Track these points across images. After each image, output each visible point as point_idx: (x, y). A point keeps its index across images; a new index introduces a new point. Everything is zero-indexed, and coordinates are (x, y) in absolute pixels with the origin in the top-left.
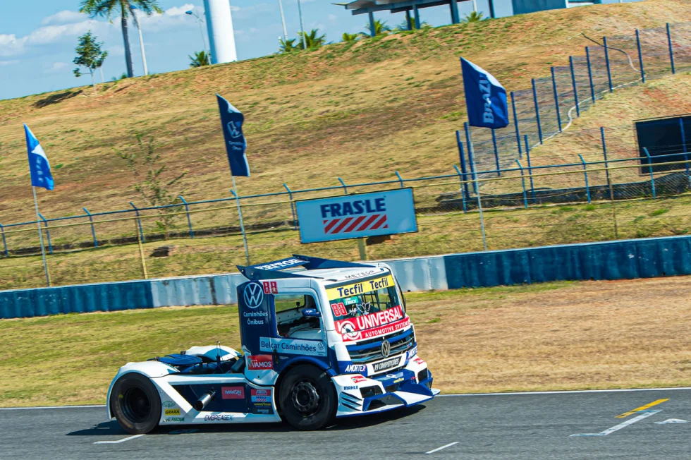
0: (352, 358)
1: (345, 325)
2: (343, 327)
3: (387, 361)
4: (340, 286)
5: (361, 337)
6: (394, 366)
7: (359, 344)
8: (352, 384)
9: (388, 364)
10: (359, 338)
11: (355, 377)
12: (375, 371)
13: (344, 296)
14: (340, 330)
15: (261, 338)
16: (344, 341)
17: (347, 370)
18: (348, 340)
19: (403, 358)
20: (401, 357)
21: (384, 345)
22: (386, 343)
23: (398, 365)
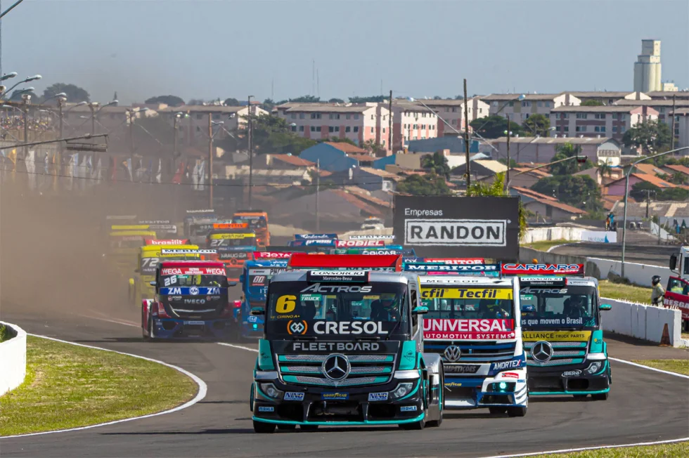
19: (485, 368)
20: (480, 366)
21: (449, 350)
22: (453, 348)
23: (475, 372)
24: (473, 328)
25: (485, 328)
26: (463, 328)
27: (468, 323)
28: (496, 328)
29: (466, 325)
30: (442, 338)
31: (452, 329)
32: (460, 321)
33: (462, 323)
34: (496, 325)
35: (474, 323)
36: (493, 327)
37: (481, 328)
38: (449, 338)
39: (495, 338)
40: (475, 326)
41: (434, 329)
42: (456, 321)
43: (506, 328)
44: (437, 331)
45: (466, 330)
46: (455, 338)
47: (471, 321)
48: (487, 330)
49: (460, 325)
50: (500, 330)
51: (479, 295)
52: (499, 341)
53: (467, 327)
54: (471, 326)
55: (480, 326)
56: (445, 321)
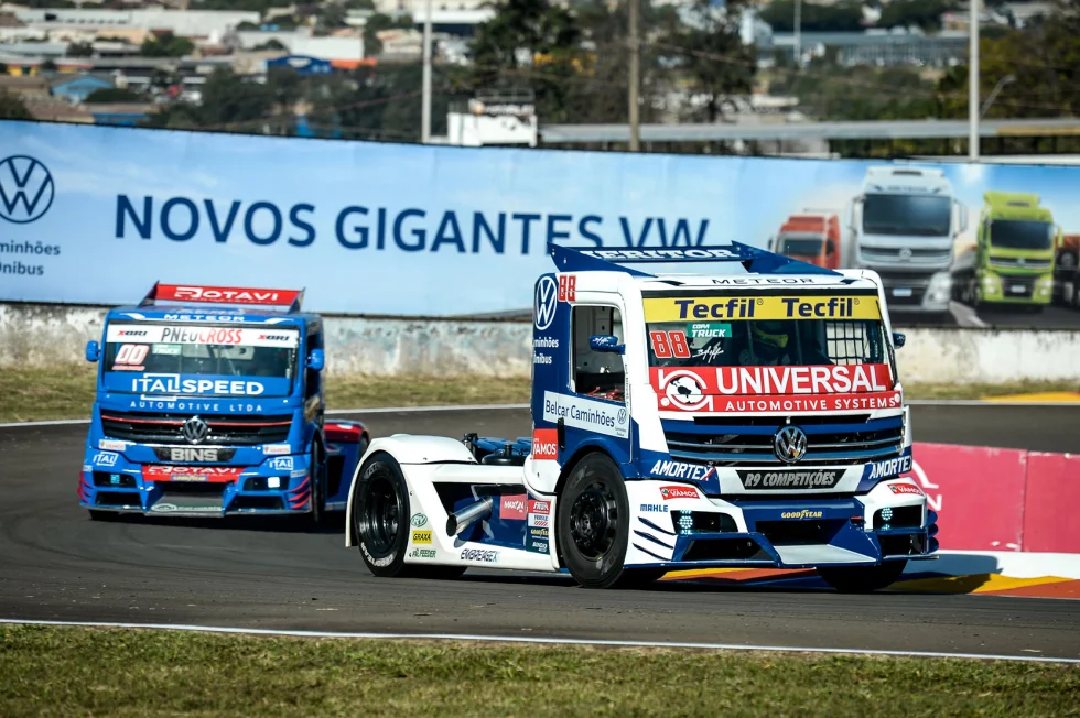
0: (670, 446)
1: (677, 378)
2: (672, 381)
3: (794, 472)
4: (683, 296)
5: (711, 408)
6: (815, 487)
7: (698, 420)
8: (658, 500)
9: (795, 478)
10: (705, 409)
11: (668, 488)
12: (747, 488)
13: (690, 317)
14: (662, 386)
15: (546, 392)
16: (661, 408)
17: (655, 470)
18: (671, 408)
19: (853, 475)
20: (844, 471)
21: (784, 435)
22: (792, 432)
23: (832, 486)
24: (820, 384)
25: (842, 384)
26: (801, 385)
27: (808, 374)
28: (861, 383)
29: (806, 379)
30: (768, 409)
31: (781, 389)
32: (795, 370)
33: (799, 375)
34: (860, 379)
35: (821, 375)
36: (857, 383)
37: (836, 386)
38: (783, 409)
39: (868, 407)
40: (824, 381)
41: (744, 391)
42: (787, 370)
43: (878, 384)
44: (751, 393)
45: (808, 390)
46: (794, 409)
47: (815, 370)
48: (847, 388)
49: (796, 380)
50: (869, 389)
51: (822, 310)
52: (875, 414)
53: (809, 384)
54: (815, 380)
55: (832, 381)
56: (765, 370)
